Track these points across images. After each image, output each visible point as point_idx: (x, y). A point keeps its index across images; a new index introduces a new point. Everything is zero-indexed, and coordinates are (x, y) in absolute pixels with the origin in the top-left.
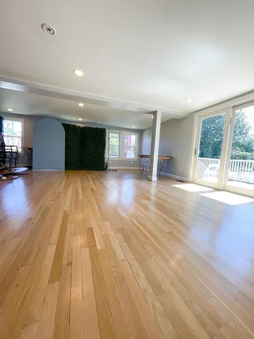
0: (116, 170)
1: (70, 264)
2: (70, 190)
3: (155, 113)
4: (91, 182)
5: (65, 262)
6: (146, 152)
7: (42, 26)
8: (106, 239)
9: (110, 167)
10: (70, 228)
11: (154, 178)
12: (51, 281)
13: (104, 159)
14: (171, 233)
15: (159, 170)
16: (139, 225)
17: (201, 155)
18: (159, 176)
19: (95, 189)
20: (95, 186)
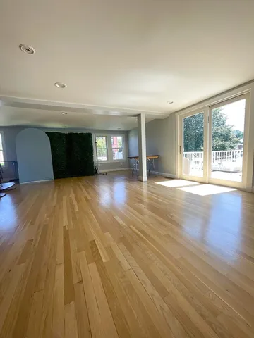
0: (106, 173)
1: (81, 282)
2: (64, 203)
4: (84, 190)
5: (75, 281)
6: (134, 153)
8: (109, 250)
9: (100, 171)
10: (73, 245)
11: (145, 178)
12: (67, 302)
13: (93, 163)
14: (168, 236)
15: (149, 168)
16: (137, 232)
17: (186, 150)
18: (149, 175)
19: (89, 198)
20: (89, 193)
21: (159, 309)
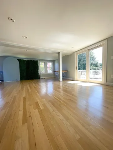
0: (44, 79)
1: (30, 116)
2: (24, 89)
3: (59, 53)
4: (34, 84)
5: (28, 116)
6: (57, 69)
7: (9, 18)
8: (44, 105)
9: (41, 77)
10: (28, 103)
11: (61, 80)
12: (23, 123)
13: (38, 74)
14: (70, 100)
15: (63, 76)
16: (57, 98)
17: (79, 69)
18: (63, 79)
19: (36, 87)
20: (36, 85)
21: (65, 124)
